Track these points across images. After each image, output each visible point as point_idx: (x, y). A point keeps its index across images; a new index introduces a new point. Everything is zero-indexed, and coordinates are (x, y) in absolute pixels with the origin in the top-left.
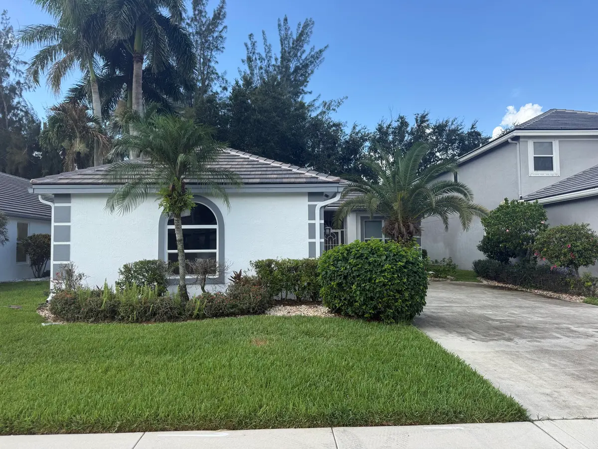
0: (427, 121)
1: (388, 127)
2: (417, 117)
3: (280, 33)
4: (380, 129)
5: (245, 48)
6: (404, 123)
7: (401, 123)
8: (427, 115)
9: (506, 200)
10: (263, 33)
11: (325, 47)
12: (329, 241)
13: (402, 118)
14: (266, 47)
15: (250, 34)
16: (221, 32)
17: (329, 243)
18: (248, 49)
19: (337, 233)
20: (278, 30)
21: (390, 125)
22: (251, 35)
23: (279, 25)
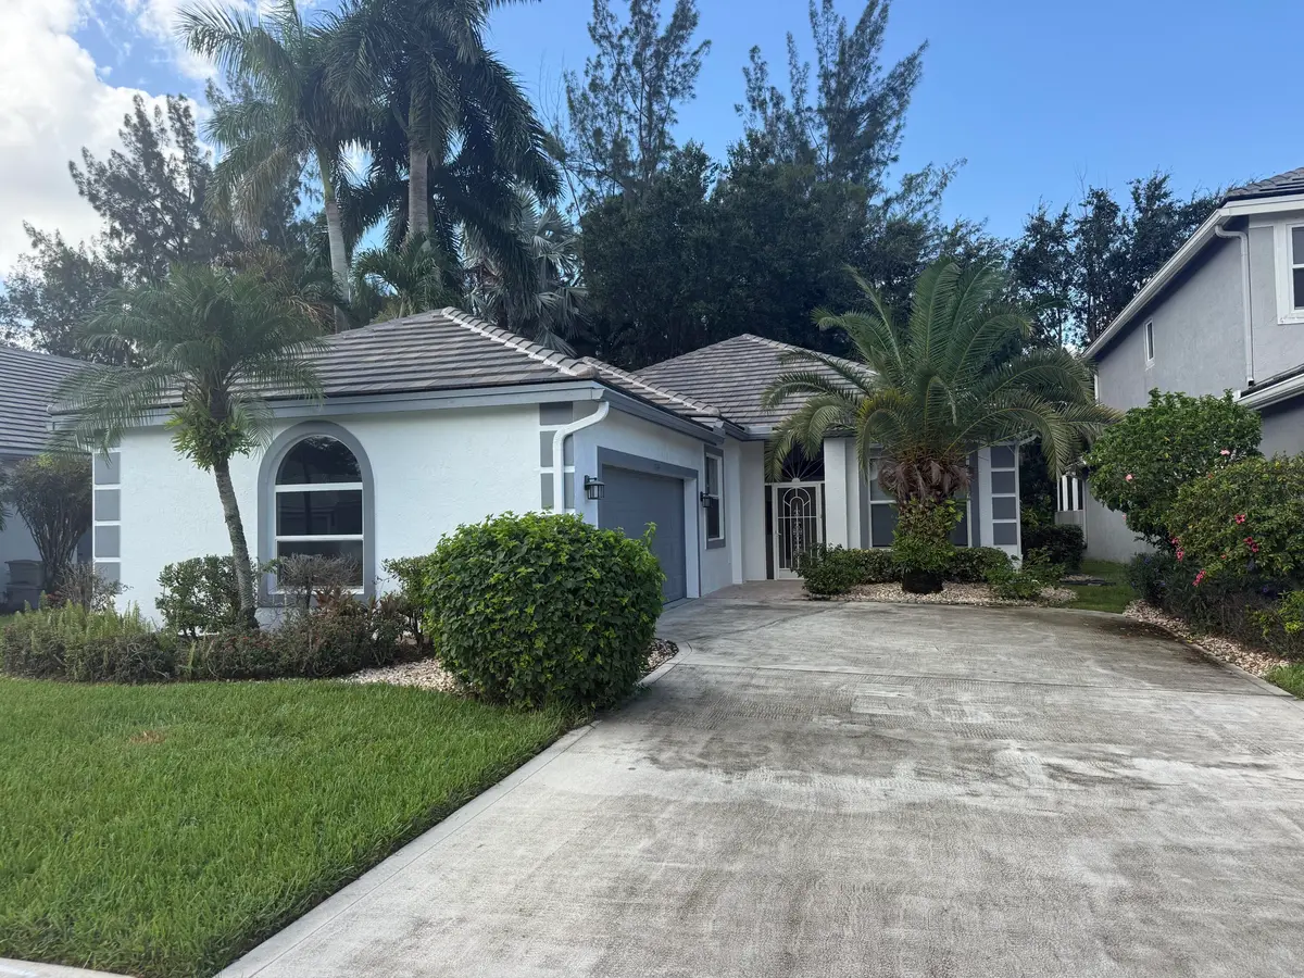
0: (1166, 195)
1: (1062, 220)
2: (1137, 189)
3: (815, 32)
4: (1038, 228)
5: (745, 79)
6: (1104, 208)
7: (1099, 208)
8: (1164, 180)
9: (1154, 393)
10: (790, 39)
11: (922, 48)
12: (794, 508)
13: (1099, 195)
14: (794, 71)
15: (751, 47)
16: (696, 53)
17: (794, 514)
18: (749, 81)
19: (812, 490)
20: (810, 26)
21: (1065, 216)
22: (754, 50)
23: (813, 15)
